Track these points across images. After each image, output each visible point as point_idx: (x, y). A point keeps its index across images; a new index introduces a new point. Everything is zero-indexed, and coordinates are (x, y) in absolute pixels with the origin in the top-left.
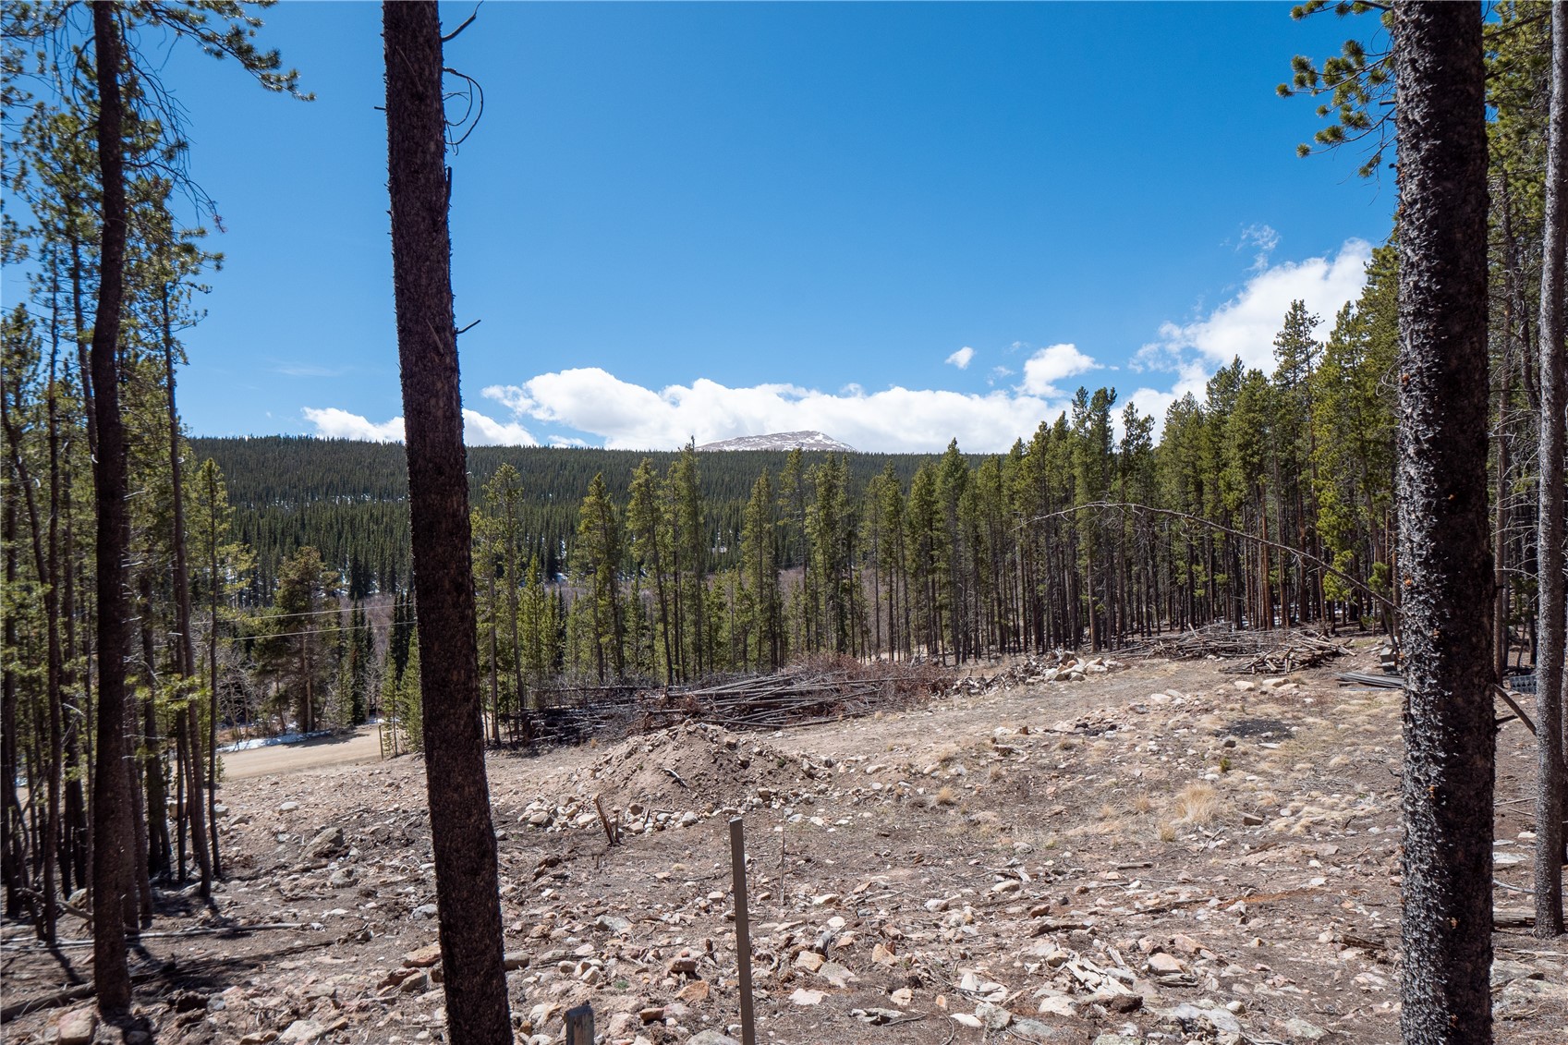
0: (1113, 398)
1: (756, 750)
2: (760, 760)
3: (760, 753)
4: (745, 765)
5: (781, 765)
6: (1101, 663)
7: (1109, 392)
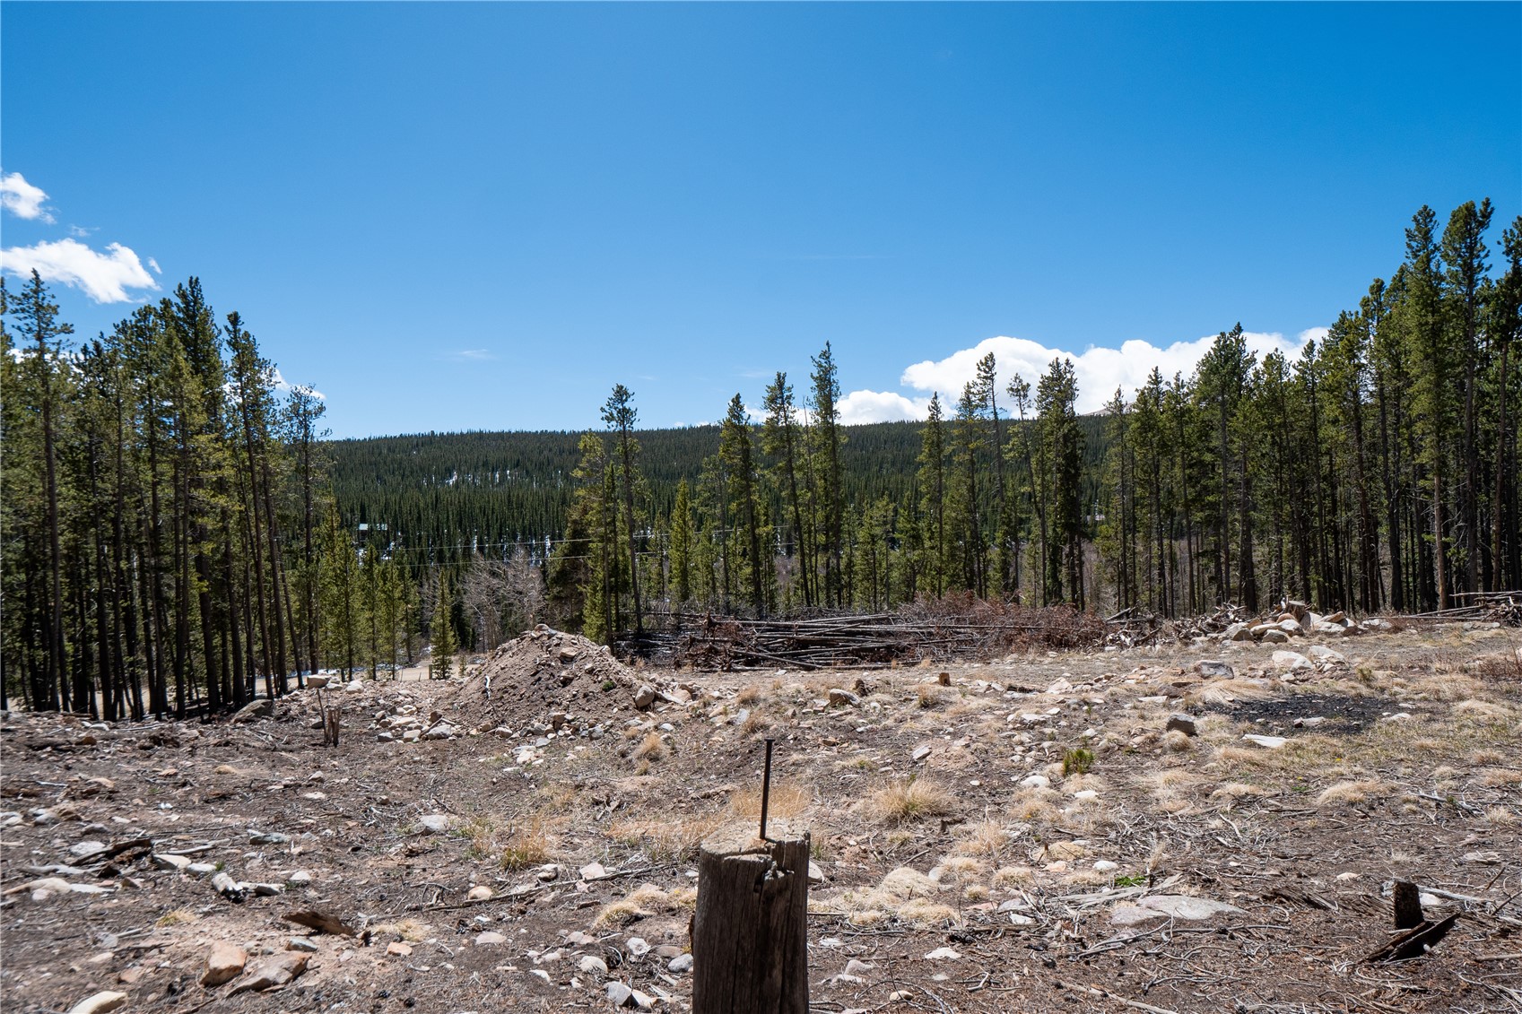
0: (1487, 215)
1: (589, 666)
2: (586, 679)
3: (590, 672)
4: (566, 682)
5: (607, 689)
6: (1342, 622)
7: (1479, 207)
